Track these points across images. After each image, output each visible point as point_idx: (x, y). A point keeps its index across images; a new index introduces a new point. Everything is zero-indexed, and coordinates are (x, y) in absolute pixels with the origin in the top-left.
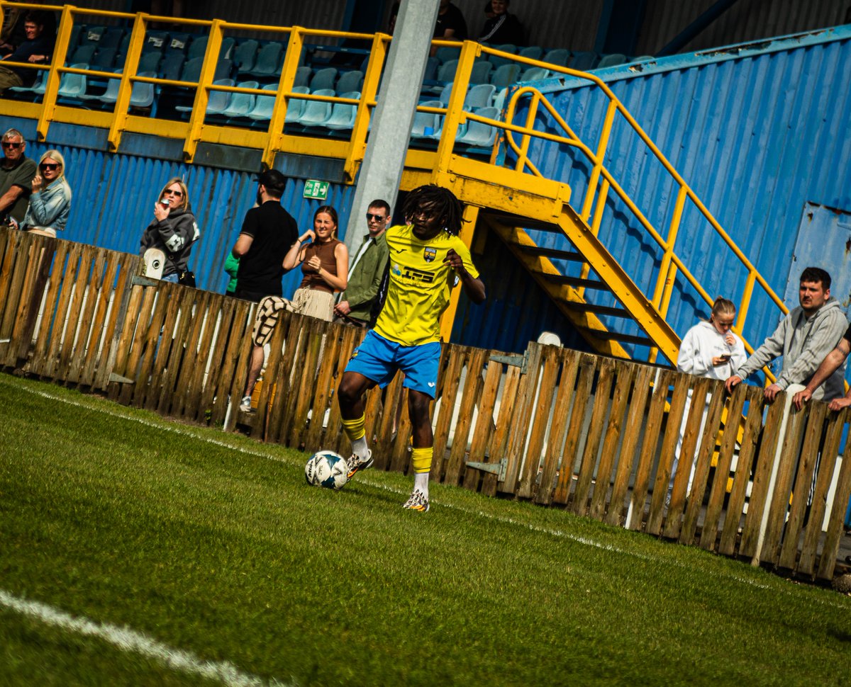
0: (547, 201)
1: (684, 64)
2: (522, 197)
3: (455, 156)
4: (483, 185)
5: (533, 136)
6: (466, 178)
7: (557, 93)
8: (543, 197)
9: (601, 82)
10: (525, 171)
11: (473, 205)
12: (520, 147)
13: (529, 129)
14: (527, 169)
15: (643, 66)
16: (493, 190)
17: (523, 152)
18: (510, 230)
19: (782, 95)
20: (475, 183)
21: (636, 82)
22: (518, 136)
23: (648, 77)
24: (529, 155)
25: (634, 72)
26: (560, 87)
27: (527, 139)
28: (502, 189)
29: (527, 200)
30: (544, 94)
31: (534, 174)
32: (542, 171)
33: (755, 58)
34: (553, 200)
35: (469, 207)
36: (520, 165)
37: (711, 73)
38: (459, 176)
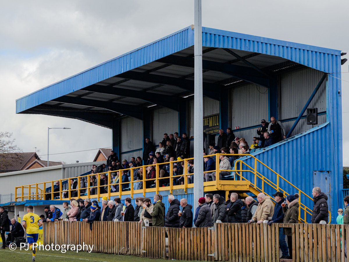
0: (245, 186)
1: (276, 146)
2: (239, 186)
3: (220, 180)
4: (228, 186)
5: (243, 172)
6: (224, 185)
7: (246, 160)
8: (244, 185)
9: (253, 156)
10: (242, 180)
11: (227, 191)
12: (240, 174)
13: (241, 170)
14: (243, 179)
15: (266, 149)
16: (231, 186)
17: (241, 175)
18: (242, 194)
19: (301, 147)
20: (226, 186)
21: (265, 153)
22: (239, 172)
23: (268, 151)
24: (243, 176)
25: (264, 151)
26: (247, 158)
27: (241, 173)
28: (233, 185)
29: (240, 186)
30: (243, 161)
31: (246, 180)
32: (247, 179)
33: (293, 141)
34: (247, 185)
35: (226, 191)
36: (241, 179)
37: (282, 147)
38: (222, 185)
